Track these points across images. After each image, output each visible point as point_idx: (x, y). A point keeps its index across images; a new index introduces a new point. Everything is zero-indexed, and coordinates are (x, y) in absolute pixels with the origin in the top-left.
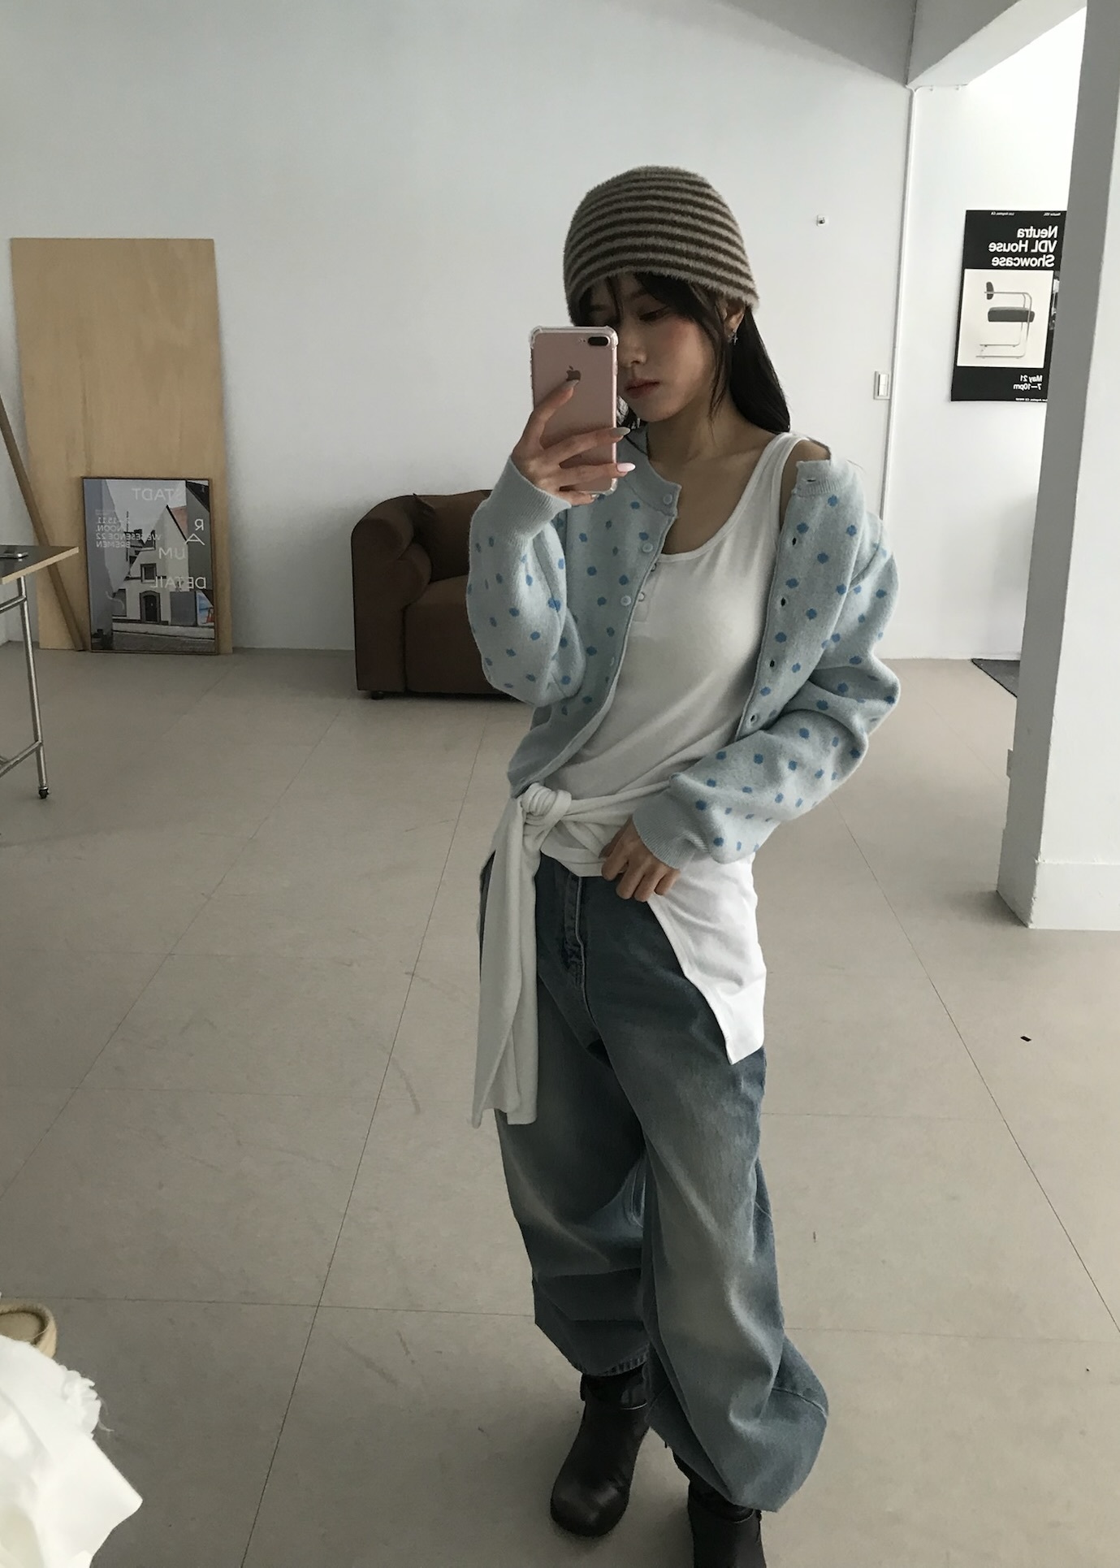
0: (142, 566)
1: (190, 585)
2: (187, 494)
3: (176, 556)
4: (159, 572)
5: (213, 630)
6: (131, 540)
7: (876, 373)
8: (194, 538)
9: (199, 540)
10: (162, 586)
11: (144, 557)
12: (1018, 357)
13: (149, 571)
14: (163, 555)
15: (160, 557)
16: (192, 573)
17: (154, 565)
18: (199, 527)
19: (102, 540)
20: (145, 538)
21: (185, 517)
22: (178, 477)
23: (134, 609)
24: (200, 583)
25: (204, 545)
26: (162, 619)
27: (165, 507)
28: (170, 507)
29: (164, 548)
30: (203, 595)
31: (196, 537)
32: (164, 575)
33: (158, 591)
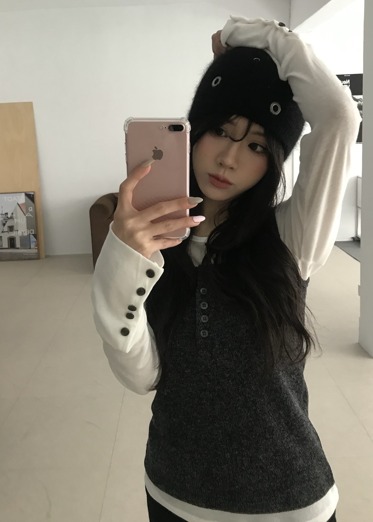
0: (8, 227)
1: (28, 233)
2: (25, 198)
3: (22, 222)
4: (15, 229)
5: (37, 250)
6: (4, 218)
8: (28, 214)
9: (30, 215)
10: (16, 234)
11: (9, 223)
13: (11, 228)
14: (16, 222)
16: (28, 228)
17: (13, 226)
18: (30, 210)
20: (9, 216)
21: (25, 207)
22: (21, 191)
23: (5, 244)
24: (32, 232)
25: (32, 217)
26: (17, 247)
27: (17, 204)
28: (19, 203)
29: (17, 219)
30: (33, 236)
31: (29, 214)
32: (17, 230)
33: (14, 236)
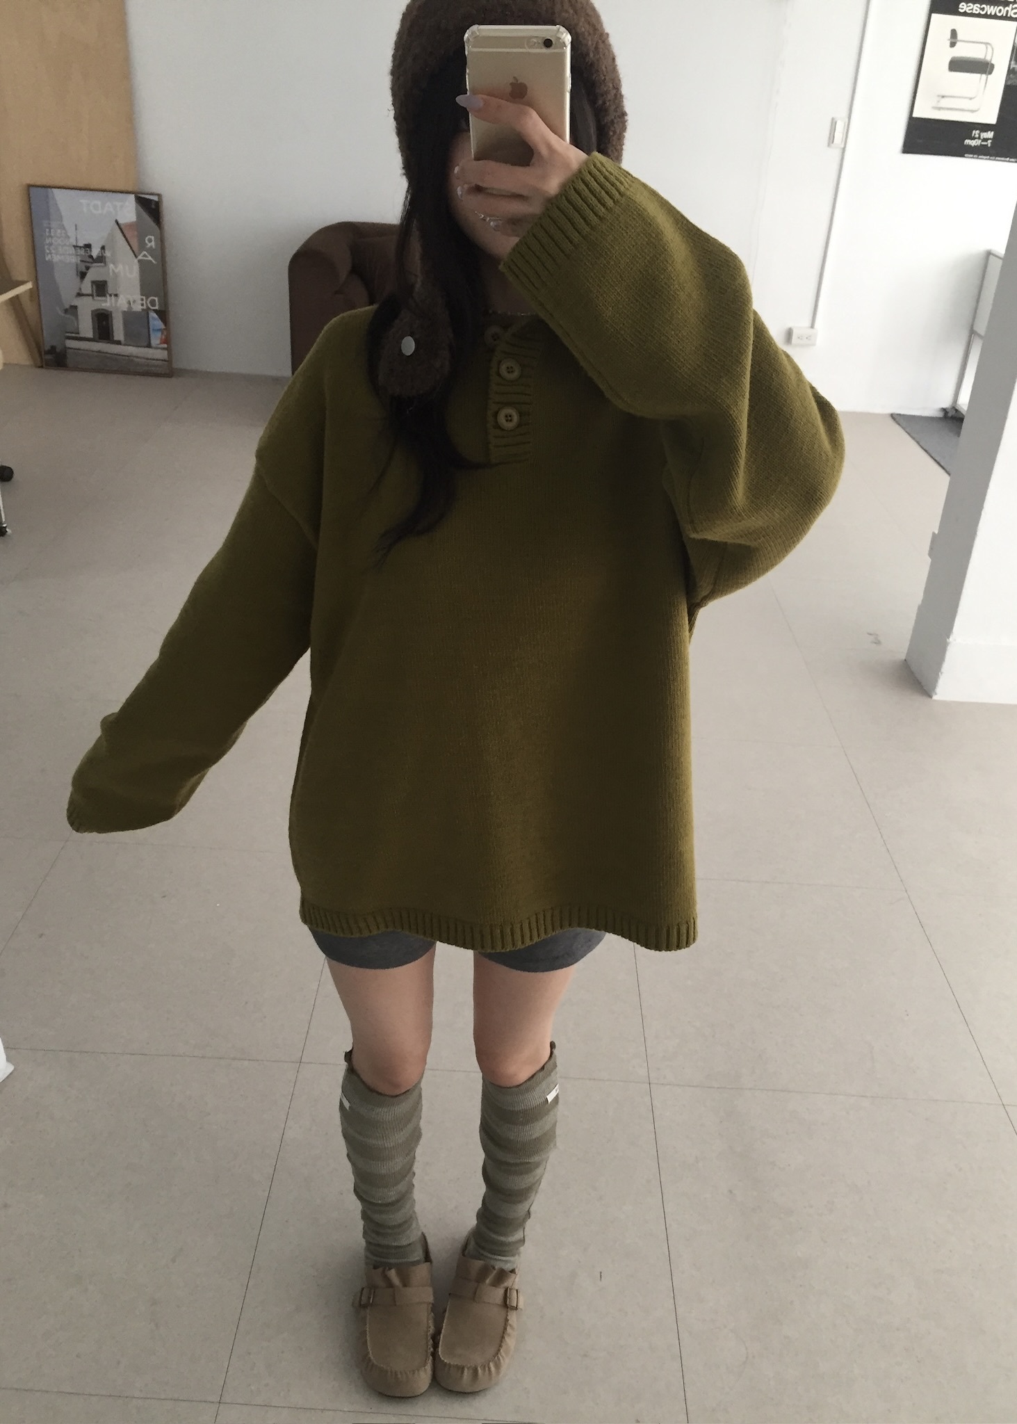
0: (93, 282)
1: (142, 305)
2: (136, 209)
3: (128, 275)
4: (110, 289)
5: (166, 352)
6: (81, 255)
7: (833, 119)
8: (145, 256)
9: (150, 258)
10: (114, 305)
11: (95, 274)
12: (973, 111)
13: (101, 288)
14: (113, 271)
15: (111, 274)
16: (146, 290)
17: (105, 282)
18: (149, 245)
19: (51, 253)
20: (95, 252)
21: (136, 233)
22: (126, 190)
23: (86, 326)
24: (153, 303)
25: (154, 261)
26: (116, 339)
27: (114, 222)
28: (120, 222)
29: (114, 264)
30: (155, 315)
31: (147, 255)
32: (115, 293)
33: (110, 310)
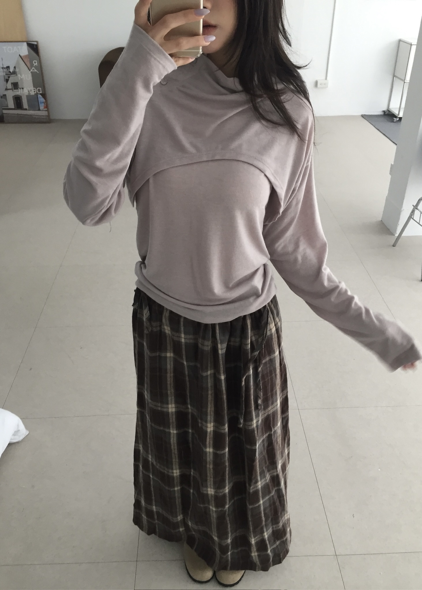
0: (12, 83)
1: (35, 92)
2: (28, 49)
4: (20, 86)
5: (47, 112)
6: (6, 72)
8: (33, 70)
9: (36, 71)
10: (22, 93)
11: (12, 79)
13: (15, 86)
15: (20, 79)
16: (35, 86)
17: (17, 83)
18: (35, 65)
20: (11, 70)
21: (29, 60)
22: (22, 40)
23: (11, 104)
24: (39, 91)
25: (38, 72)
26: (24, 108)
27: (19, 55)
28: (21, 55)
29: (20, 74)
30: (40, 96)
31: (35, 69)
32: (22, 87)
33: (20, 95)
